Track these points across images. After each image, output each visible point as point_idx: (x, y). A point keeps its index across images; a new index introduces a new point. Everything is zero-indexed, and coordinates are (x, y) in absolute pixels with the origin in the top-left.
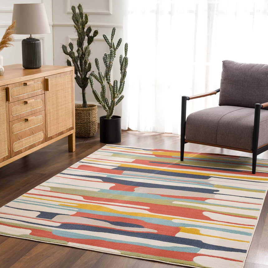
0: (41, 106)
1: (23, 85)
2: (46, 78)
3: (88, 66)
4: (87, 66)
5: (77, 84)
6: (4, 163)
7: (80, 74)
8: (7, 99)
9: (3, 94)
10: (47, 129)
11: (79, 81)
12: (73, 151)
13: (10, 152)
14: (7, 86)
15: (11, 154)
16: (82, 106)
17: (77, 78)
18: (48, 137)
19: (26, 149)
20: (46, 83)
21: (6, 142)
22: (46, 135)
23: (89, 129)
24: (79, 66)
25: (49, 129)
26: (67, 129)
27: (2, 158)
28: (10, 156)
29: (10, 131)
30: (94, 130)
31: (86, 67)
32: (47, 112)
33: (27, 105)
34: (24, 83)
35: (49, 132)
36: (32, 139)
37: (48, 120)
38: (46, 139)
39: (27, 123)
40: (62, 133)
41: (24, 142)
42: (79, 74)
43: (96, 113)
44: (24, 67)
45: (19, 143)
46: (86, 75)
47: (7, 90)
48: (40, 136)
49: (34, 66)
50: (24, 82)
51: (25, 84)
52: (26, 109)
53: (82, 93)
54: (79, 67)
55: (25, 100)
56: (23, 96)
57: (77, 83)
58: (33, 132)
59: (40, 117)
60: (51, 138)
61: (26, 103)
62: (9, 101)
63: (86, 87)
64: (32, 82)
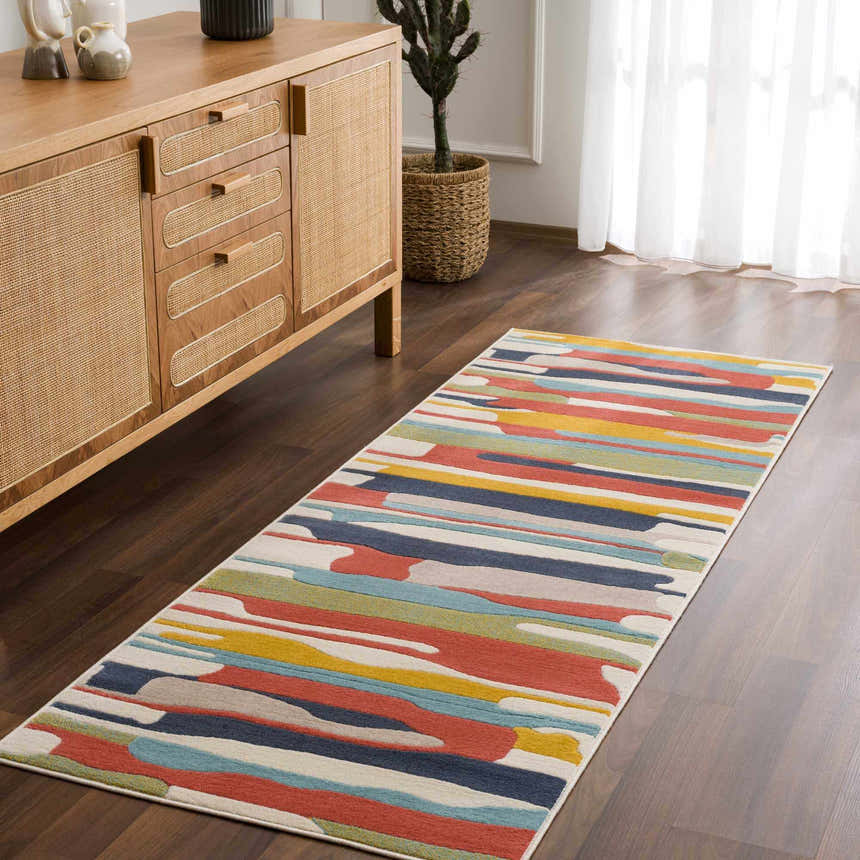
0: (275, 197)
1: (206, 120)
2: (295, 82)
3: (458, 14)
4: (454, 10)
5: (415, 81)
6: (138, 436)
7: (426, 41)
8: (147, 183)
9: (130, 163)
10: (300, 284)
11: (421, 70)
12: (394, 354)
13: (158, 391)
14: (143, 132)
15: (163, 395)
16: (429, 162)
17: (413, 58)
18: (303, 312)
19: (221, 371)
20: (294, 103)
21: (145, 357)
22: (293, 306)
23: (458, 252)
24: (424, 11)
25: (305, 282)
26: (373, 274)
27: (130, 418)
28: (158, 408)
29: (158, 307)
30: (477, 253)
31: (449, 17)
32: (298, 219)
33: (222, 199)
34: (212, 114)
35: (304, 292)
36: (241, 330)
37: (304, 249)
38: (296, 320)
39: (221, 271)
40: (353, 291)
41: (211, 346)
42: (420, 43)
43: (485, 190)
44: (205, 29)
45: (192, 350)
46: (450, 46)
47: (144, 148)
48: (271, 312)
49: (245, 29)
50: (208, 109)
51: (215, 117)
52: (217, 217)
53: (432, 115)
54: (422, 17)
55: (213, 180)
56: (208, 163)
57: (416, 77)
58: (243, 303)
59: (273, 241)
60: (315, 315)
61: (218, 190)
62: (153, 192)
63: (446, 93)
64: (242, 108)
